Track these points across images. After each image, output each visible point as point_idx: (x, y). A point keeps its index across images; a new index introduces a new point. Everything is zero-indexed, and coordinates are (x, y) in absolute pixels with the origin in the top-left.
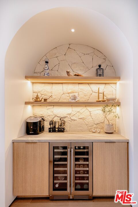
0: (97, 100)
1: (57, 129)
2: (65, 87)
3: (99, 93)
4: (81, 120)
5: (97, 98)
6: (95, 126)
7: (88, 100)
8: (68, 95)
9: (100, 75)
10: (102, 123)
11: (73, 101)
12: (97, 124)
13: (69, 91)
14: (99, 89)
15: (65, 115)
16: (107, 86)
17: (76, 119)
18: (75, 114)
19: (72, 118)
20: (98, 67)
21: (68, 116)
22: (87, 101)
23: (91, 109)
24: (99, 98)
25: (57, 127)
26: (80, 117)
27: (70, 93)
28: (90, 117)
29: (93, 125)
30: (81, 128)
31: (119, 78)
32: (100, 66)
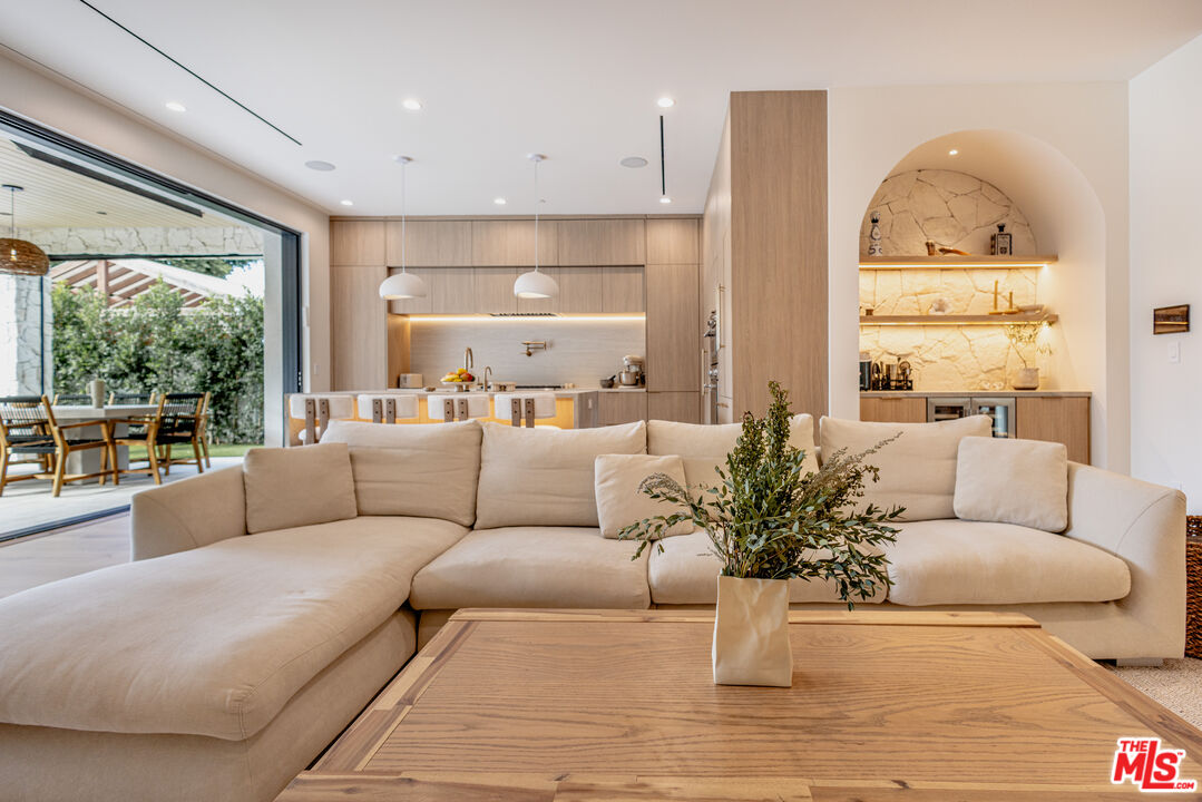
0: (993, 311)
1: (893, 384)
2: (907, 278)
3: (996, 294)
4: (948, 361)
5: (992, 304)
6: (982, 376)
7: (965, 311)
8: (915, 298)
9: (1003, 251)
10: (1000, 369)
11: (939, 313)
12: (988, 372)
13: (918, 290)
14: (997, 283)
15: (909, 351)
16: (1014, 275)
17: (934, 359)
18: (931, 345)
19: (926, 357)
20: (997, 231)
21: (915, 351)
22: (961, 314)
23: (971, 333)
24: (996, 307)
25: (894, 377)
26: (944, 355)
27: (921, 294)
28: (969, 353)
29: (977, 375)
30: (946, 382)
31: (1054, 258)
32: (1001, 228)
